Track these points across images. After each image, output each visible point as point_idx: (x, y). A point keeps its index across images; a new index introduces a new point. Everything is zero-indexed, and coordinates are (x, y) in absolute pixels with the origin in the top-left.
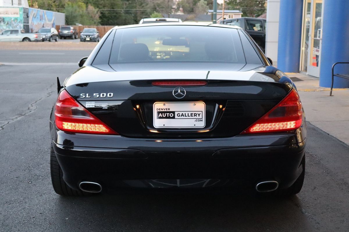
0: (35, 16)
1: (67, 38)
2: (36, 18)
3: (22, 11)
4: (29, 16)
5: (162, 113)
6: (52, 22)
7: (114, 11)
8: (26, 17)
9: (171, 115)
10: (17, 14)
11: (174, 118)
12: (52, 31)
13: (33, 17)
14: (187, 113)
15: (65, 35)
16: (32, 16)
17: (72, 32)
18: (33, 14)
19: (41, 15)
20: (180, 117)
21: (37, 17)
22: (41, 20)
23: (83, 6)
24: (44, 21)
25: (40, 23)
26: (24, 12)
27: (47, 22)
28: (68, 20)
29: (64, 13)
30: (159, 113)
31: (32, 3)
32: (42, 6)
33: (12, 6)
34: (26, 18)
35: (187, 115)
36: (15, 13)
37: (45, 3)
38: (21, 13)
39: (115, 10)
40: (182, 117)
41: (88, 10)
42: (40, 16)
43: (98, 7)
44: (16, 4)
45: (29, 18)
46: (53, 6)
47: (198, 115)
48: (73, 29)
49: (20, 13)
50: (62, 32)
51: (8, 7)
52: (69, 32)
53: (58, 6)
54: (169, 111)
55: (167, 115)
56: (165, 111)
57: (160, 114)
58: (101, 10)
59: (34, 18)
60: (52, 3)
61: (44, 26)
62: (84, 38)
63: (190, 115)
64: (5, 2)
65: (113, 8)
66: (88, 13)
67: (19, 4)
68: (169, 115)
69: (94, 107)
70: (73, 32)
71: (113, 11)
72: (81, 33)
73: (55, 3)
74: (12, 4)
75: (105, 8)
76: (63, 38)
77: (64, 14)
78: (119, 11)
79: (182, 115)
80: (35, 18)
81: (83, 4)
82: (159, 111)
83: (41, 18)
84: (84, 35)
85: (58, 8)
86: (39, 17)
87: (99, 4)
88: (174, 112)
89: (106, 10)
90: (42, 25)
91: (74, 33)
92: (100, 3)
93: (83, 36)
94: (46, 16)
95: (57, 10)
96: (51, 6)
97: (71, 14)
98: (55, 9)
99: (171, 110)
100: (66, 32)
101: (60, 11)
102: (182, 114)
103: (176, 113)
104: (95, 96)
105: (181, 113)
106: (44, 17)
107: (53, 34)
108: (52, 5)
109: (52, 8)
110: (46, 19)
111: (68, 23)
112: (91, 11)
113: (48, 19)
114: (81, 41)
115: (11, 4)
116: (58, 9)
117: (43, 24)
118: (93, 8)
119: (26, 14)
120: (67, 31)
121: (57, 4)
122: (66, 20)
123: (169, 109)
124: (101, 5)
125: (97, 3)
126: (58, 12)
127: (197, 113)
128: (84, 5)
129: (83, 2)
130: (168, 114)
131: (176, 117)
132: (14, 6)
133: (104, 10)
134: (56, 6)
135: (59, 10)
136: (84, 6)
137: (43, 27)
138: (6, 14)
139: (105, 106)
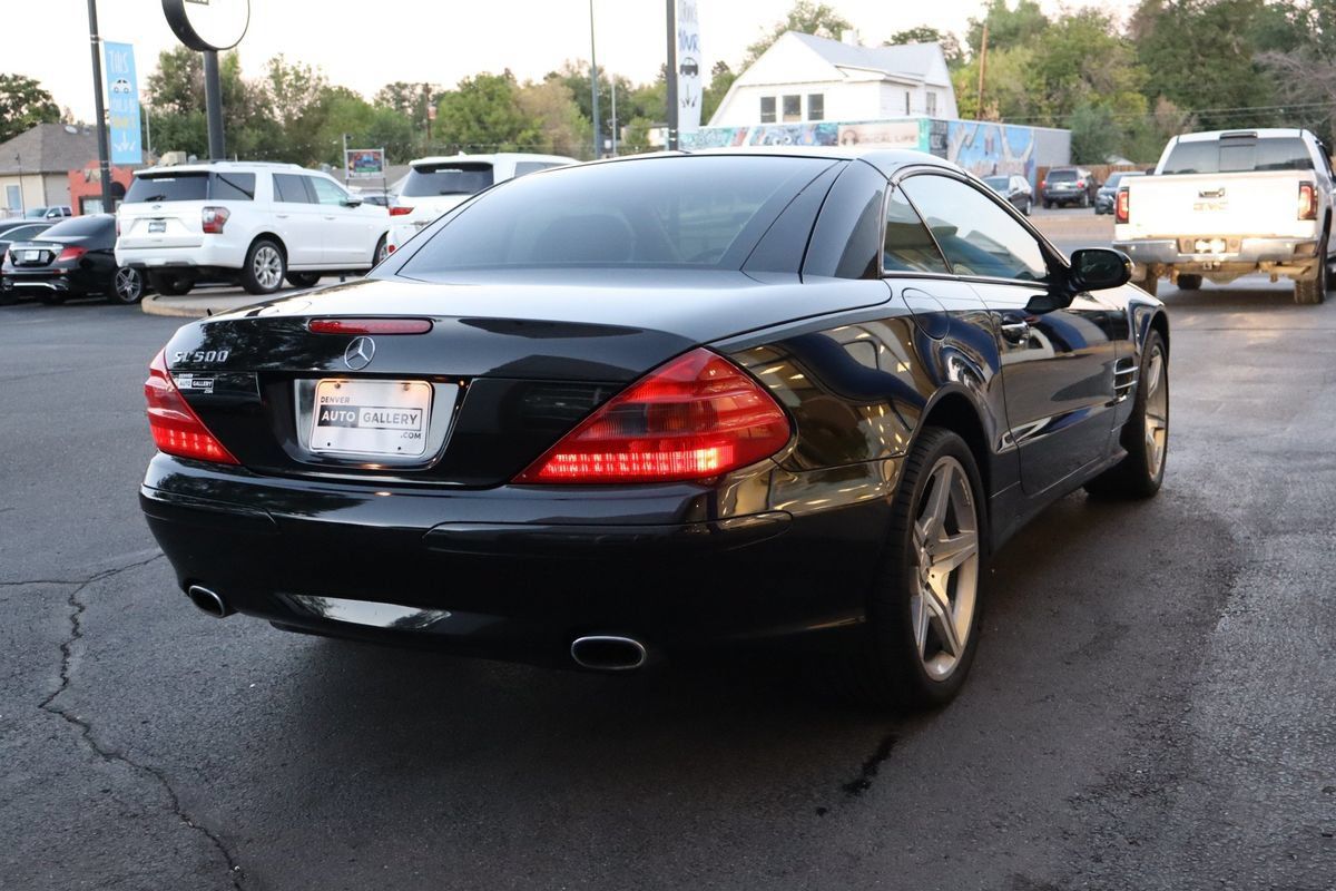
0: (968, 143)
1: (1068, 205)
2: (972, 149)
3: (928, 129)
4: (948, 142)
5: (331, 408)
6: (1025, 159)
7: (1247, 112)
8: (940, 147)
9: (351, 417)
10: (912, 138)
11: (354, 424)
12: (1012, 185)
13: (962, 146)
14: (385, 413)
15: (1061, 196)
16: (960, 142)
17: (1083, 186)
18: (962, 138)
19: (990, 139)
20: (369, 424)
21: (974, 144)
22: (987, 153)
23: (1139, 103)
24: (997, 155)
25: (983, 162)
26: (933, 134)
27: (1009, 158)
28: (1079, 148)
29: (1067, 128)
30: (324, 409)
31: (981, 103)
32: (1010, 111)
33: (908, 117)
34: (939, 149)
35: (384, 419)
36: (906, 138)
37: (1021, 103)
38: (922, 135)
39: (1251, 109)
40: (374, 424)
41: (1156, 113)
42: (987, 142)
43: (1192, 104)
44: (919, 111)
45: (949, 148)
46: (1044, 109)
47: (410, 420)
48: (1087, 178)
49: (920, 137)
50: (1051, 188)
51: (888, 121)
52: (1074, 187)
53: (1058, 110)
54: (347, 404)
55: (340, 415)
56: (339, 404)
57: (326, 413)
58: (1202, 111)
59: (965, 148)
60: (1040, 101)
61: (997, 169)
62: (1106, 203)
63: (391, 419)
64: (884, 108)
65: (1244, 104)
66: (1157, 124)
67: (928, 109)
68: (345, 416)
69: (190, 387)
70: (1087, 185)
71: (1241, 112)
72: (1100, 186)
73: (1051, 100)
74: (908, 113)
75: (1216, 104)
76: (1054, 204)
77: (1069, 131)
78: (1264, 111)
79: (375, 418)
80: (969, 147)
81: (1138, 96)
82: (325, 404)
83: (990, 147)
84: (1107, 194)
85: (1060, 113)
86: (981, 144)
87: (1198, 93)
88: (356, 409)
89: (1218, 110)
90: (992, 168)
91: (1088, 190)
92: (1201, 91)
93: (1103, 197)
94: (1004, 140)
95: (1055, 120)
96: (1037, 110)
97: (1088, 130)
98: (1048, 118)
99: (350, 404)
100: (1062, 187)
101: (1064, 123)
102: (375, 415)
103: (362, 413)
105: (372, 412)
106: (997, 145)
107: (1016, 192)
108: (1040, 108)
109: (1040, 117)
110: (1006, 149)
111: (1078, 159)
112: (1166, 116)
113: (1010, 148)
114: (1099, 213)
115: (905, 112)
116: (1057, 117)
117: (995, 166)
118: (1175, 107)
119: (940, 137)
120: (1068, 184)
121: (1056, 103)
122: (1072, 149)
123: (348, 400)
124: (1204, 95)
125: (1190, 90)
126: (1059, 126)
127: (408, 413)
128: (1142, 99)
129: (1141, 92)
130: (343, 413)
131: (361, 423)
132: (913, 115)
133: (1210, 110)
134: (1052, 107)
135: (1061, 119)
136: (1142, 102)
137: (994, 173)
138: (884, 140)
139: (207, 386)
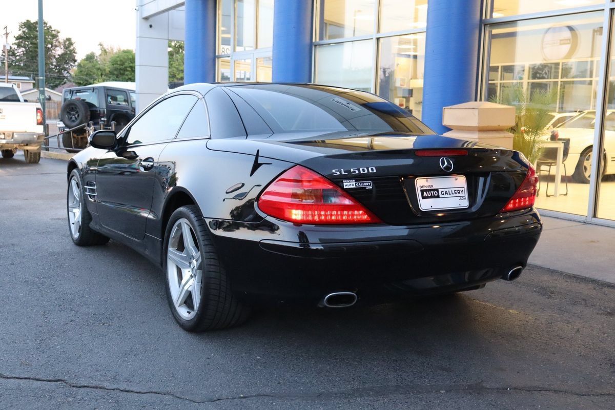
5: (426, 191)
9: (436, 193)
11: (438, 197)
14: (450, 190)
20: (444, 196)
30: (422, 192)
35: (451, 193)
40: (447, 196)
47: (461, 192)
54: (432, 189)
55: (431, 193)
56: (429, 188)
57: (425, 193)
63: (453, 192)
68: (433, 194)
69: (354, 187)
79: (446, 193)
82: (422, 189)
88: (437, 190)
99: (434, 188)
102: (446, 191)
103: (440, 191)
104: (353, 172)
105: (444, 190)
123: (432, 186)
127: (459, 189)
130: (432, 192)
131: (441, 196)
139: (368, 185)
